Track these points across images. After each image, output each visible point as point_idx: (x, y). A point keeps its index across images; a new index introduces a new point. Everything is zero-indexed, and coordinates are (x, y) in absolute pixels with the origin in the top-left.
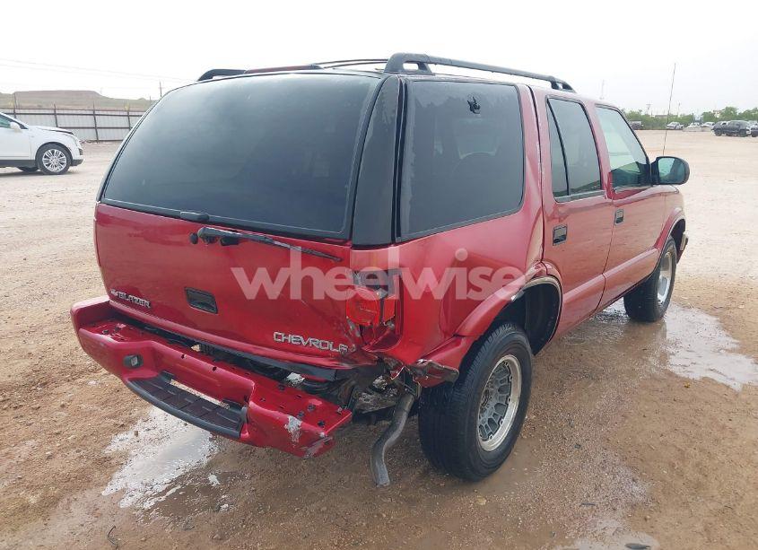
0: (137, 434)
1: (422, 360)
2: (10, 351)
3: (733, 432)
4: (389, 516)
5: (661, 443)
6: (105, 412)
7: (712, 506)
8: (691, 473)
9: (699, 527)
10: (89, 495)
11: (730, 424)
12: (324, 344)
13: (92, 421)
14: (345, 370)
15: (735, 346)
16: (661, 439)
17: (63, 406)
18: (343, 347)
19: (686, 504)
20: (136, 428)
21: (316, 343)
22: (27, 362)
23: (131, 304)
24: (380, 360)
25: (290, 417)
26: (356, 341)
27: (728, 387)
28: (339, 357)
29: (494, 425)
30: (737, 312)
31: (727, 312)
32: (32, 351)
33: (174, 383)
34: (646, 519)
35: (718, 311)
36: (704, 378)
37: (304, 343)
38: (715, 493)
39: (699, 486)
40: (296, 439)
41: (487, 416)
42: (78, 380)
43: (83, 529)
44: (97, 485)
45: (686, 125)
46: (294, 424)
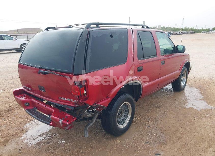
0: (32, 123)
1: (95, 104)
2: (4, 101)
3: (194, 123)
4: (92, 145)
5: (173, 126)
6: (26, 117)
7: (181, 143)
8: (178, 134)
9: (176, 149)
10: (17, 139)
11: (193, 121)
12: (71, 100)
13: (22, 120)
14: (77, 107)
15: (202, 98)
16: (173, 125)
17: (15, 116)
18: (75, 101)
19: (174, 143)
20: (32, 122)
21: (69, 100)
22: (8, 104)
23: (27, 89)
24: (85, 104)
25: (60, 119)
26: (78, 99)
27: (196, 110)
28: (75, 103)
29: (124, 121)
30: (206, 88)
31: (203, 88)
32: (10, 101)
33: (37, 110)
34: (162, 147)
35: (200, 88)
36: (190, 107)
37: (66, 100)
38: (184, 140)
39: (179, 138)
40: (62, 125)
41: (122, 118)
42: (20, 109)
43: (14, 148)
44: (19, 137)
45: (207, 32)
46: (61, 121)
